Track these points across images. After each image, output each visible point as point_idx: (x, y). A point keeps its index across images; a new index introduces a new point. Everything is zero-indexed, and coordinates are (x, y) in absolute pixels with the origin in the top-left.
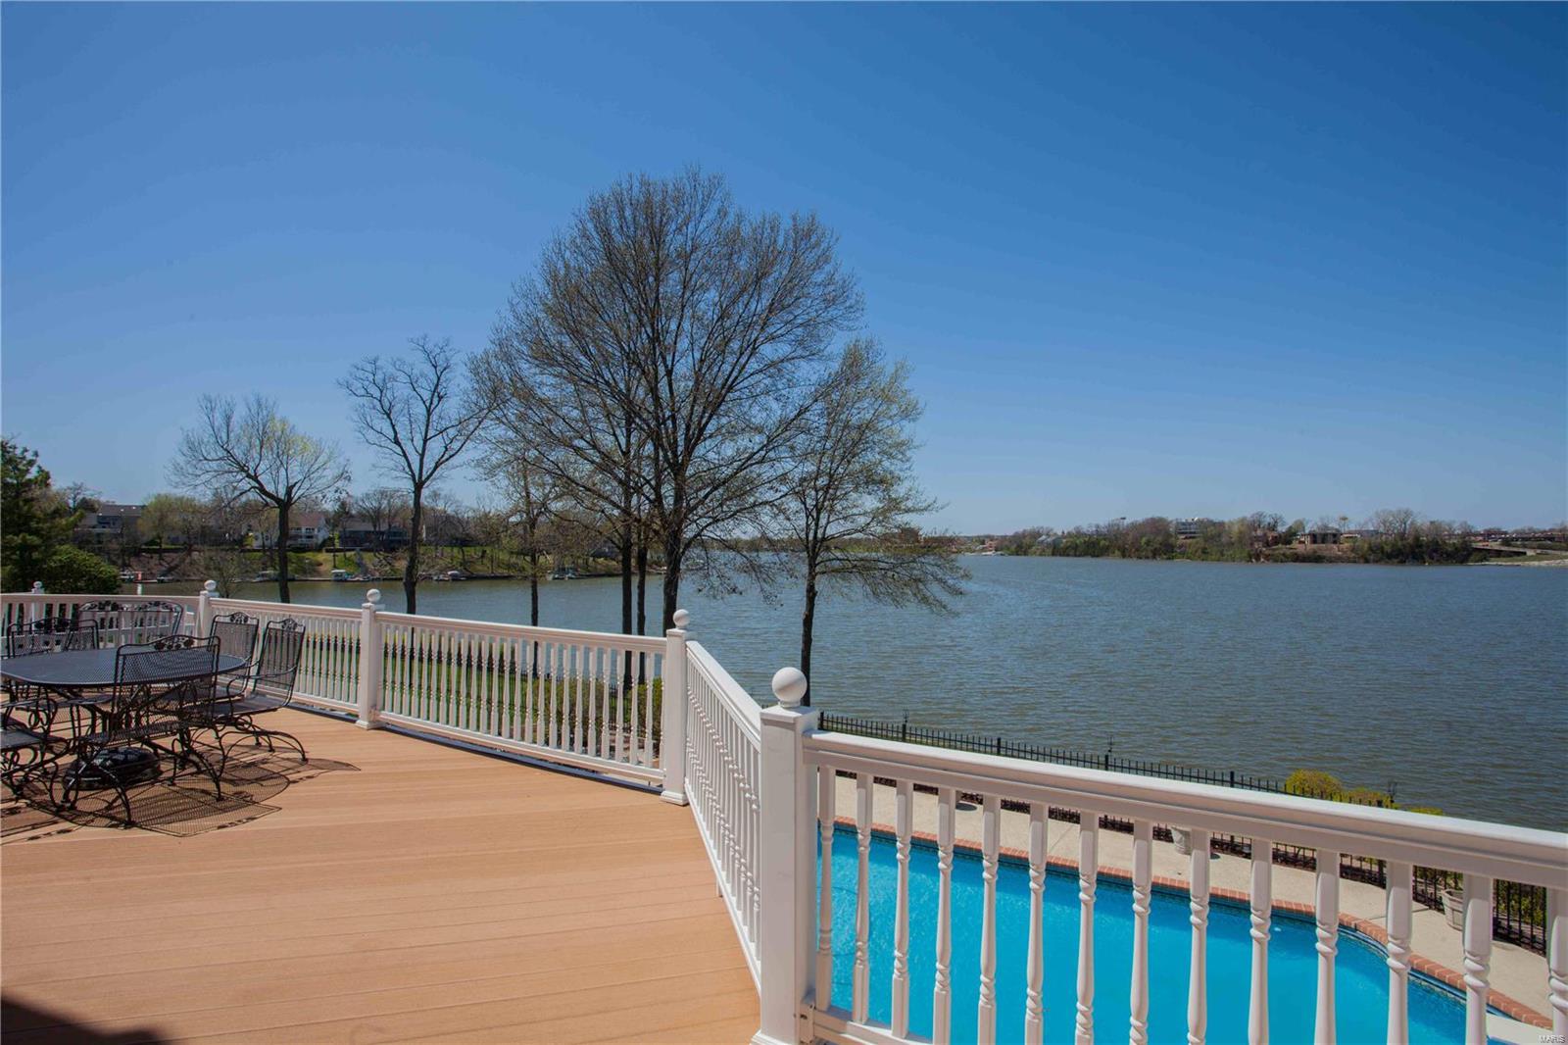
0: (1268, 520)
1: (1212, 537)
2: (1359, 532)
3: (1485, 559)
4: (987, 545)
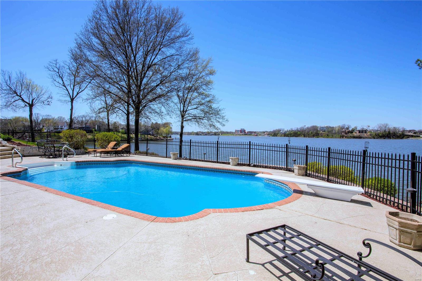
0: (346, 126)
1: (330, 131)
2: (373, 130)
3: (408, 138)
4: (265, 134)
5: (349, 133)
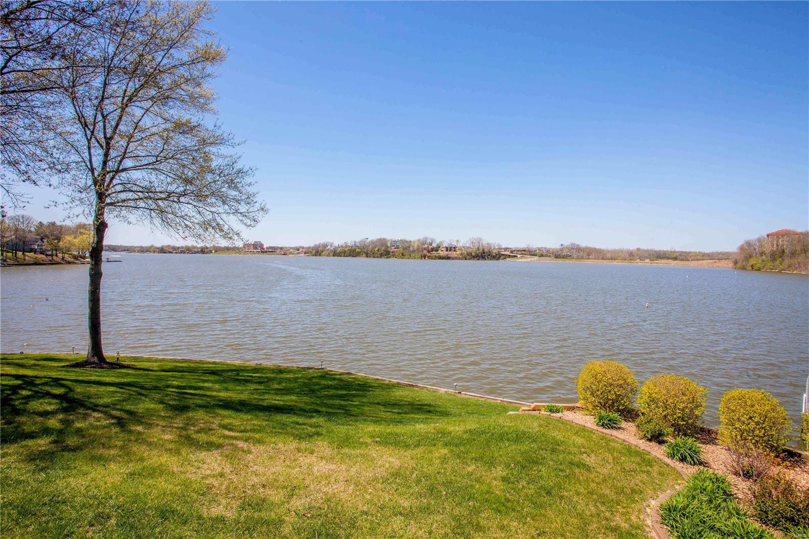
0: (429, 240)
1: (406, 248)
2: (464, 247)
3: (505, 258)
4: (300, 251)
5: (432, 251)
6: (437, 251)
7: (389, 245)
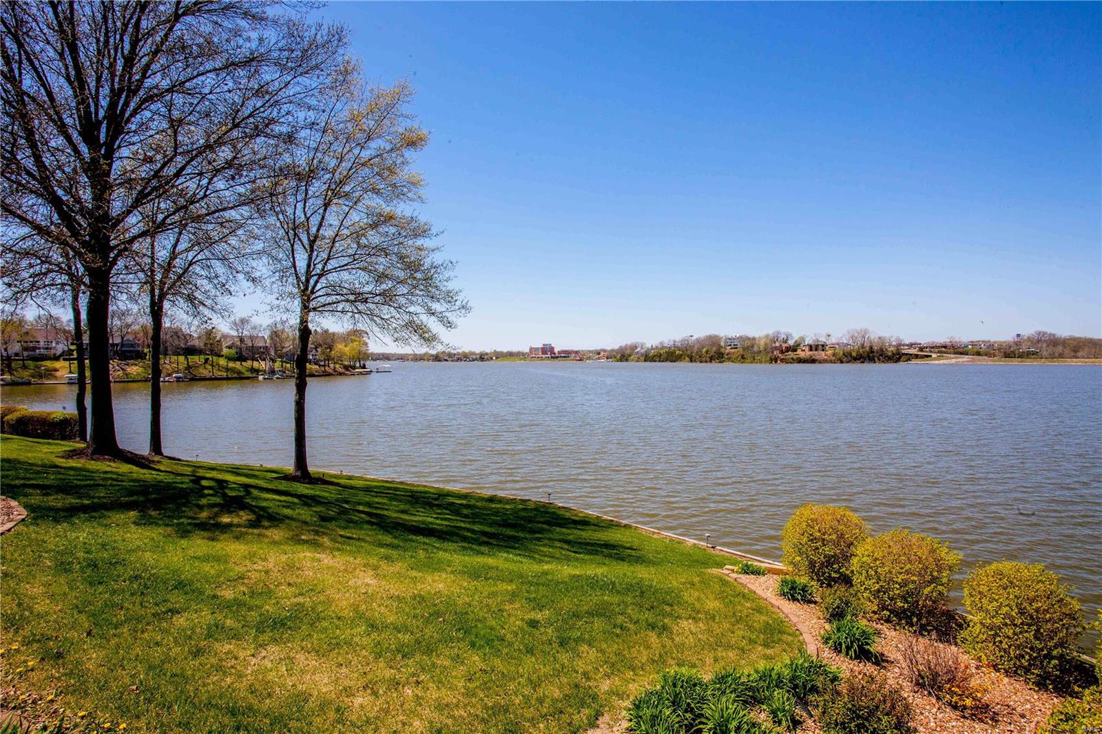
0: (783, 336)
1: (748, 348)
2: (838, 344)
3: (909, 360)
4: (602, 354)
5: (788, 351)
6: (796, 351)
7: (722, 344)
